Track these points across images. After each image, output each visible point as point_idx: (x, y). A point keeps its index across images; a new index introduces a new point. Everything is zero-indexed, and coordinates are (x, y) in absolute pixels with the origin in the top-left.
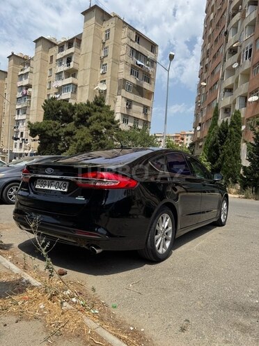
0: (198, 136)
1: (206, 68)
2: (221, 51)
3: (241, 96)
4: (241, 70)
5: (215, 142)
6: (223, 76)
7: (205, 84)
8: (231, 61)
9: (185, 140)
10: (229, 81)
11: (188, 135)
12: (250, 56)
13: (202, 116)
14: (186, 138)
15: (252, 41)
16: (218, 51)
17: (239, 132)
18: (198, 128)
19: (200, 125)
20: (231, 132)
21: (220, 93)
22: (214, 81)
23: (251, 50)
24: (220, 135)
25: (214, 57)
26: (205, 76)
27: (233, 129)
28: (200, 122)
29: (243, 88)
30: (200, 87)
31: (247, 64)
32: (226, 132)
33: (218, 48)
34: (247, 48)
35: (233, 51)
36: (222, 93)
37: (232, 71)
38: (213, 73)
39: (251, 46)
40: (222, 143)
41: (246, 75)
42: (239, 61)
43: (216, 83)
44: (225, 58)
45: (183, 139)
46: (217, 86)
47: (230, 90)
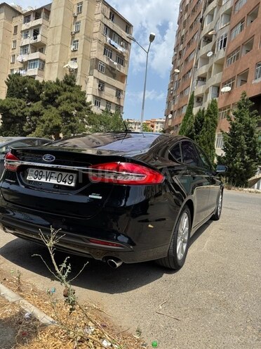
0: (170, 124)
1: (180, 55)
2: (196, 38)
3: (213, 86)
4: (215, 59)
5: (191, 131)
6: (197, 64)
7: (178, 71)
8: (205, 49)
9: (155, 127)
10: (202, 70)
11: (158, 123)
12: (224, 46)
13: (174, 104)
14: (156, 125)
15: (227, 30)
16: (193, 38)
17: (214, 121)
18: (170, 116)
19: (172, 113)
20: (207, 122)
21: (193, 82)
22: (188, 68)
23: (225, 40)
24: (196, 124)
25: (189, 44)
26: (179, 63)
27: (209, 119)
28: (172, 109)
29: (216, 78)
30: (173, 74)
31: (221, 54)
32: (202, 121)
33: (193, 35)
34: (222, 37)
35: (208, 39)
36: (195, 81)
37: (206, 59)
38: (187, 60)
39: (226, 35)
40: (197, 132)
41: (220, 65)
42: (213, 50)
43: (190, 71)
44: (199, 46)
45: (153, 126)
46: (190, 74)
47: (203, 79)
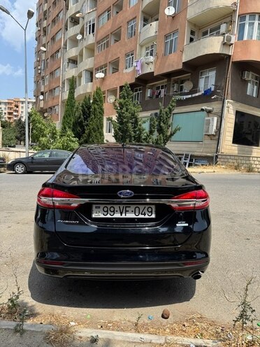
0: (42, 106)
1: (45, 31)
2: (61, 16)
3: (86, 70)
4: (85, 44)
5: (80, 117)
6: (65, 45)
7: (45, 49)
8: (73, 30)
9: (20, 107)
10: (72, 52)
11: (23, 102)
12: (93, 31)
13: (44, 84)
14: (20, 105)
15: (94, 16)
16: (58, 16)
18: (41, 97)
19: (42, 94)
20: (95, 109)
21: (64, 63)
22: (56, 48)
23: (93, 25)
25: (54, 21)
26: (44, 40)
27: (96, 106)
28: (42, 90)
29: (88, 63)
30: (38, 52)
31: (91, 39)
32: (89, 108)
33: (57, 12)
34: (90, 22)
35: (75, 21)
36: (66, 63)
37: (75, 42)
38: (53, 39)
39: (94, 20)
40: (85, 119)
41: (91, 50)
42: (82, 33)
43: (58, 51)
44: (66, 26)
45: (17, 107)
46: (59, 54)
47: (74, 61)
